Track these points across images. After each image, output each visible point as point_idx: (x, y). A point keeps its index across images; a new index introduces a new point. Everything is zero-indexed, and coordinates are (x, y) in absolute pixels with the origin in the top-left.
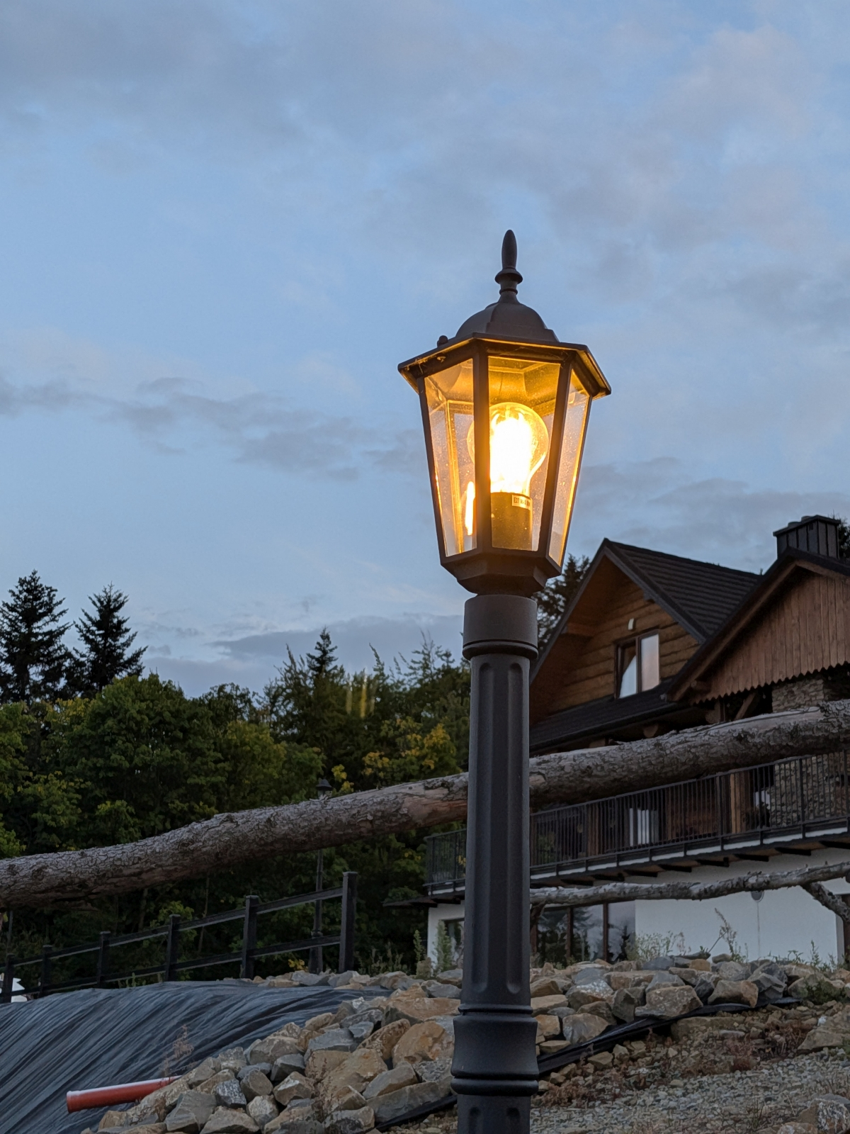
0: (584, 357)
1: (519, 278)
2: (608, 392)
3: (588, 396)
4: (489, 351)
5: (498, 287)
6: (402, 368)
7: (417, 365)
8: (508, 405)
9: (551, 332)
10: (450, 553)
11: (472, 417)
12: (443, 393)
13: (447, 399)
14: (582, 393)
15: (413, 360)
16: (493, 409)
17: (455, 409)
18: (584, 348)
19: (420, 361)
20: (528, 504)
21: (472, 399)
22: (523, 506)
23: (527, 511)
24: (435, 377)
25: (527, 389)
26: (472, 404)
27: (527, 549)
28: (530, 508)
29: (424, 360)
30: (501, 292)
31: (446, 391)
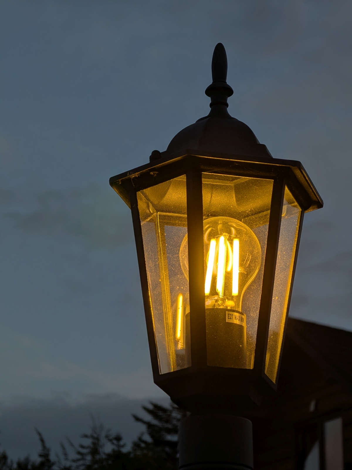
0: (297, 172)
1: (230, 92)
2: (319, 205)
3: (300, 210)
4: (202, 167)
5: (209, 100)
6: (113, 181)
7: (130, 179)
8: (220, 219)
9: (263, 147)
10: (164, 370)
11: (186, 228)
12: (153, 205)
13: (157, 211)
14: (294, 206)
15: (125, 174)
16: (207, 222)
17: (165, 221)
18: (298, 164)
19: (133, 176)
20: (242, 320)
21: (186, 211)
22: (237, 322)
23: (241, 327)
24: (148, 191)
25: (237, 201)
26: (186, 216)
27: (243, 368)
28: (244, 324)
29: (137, 174)
30: (211, 105)
31: (156, 203)
